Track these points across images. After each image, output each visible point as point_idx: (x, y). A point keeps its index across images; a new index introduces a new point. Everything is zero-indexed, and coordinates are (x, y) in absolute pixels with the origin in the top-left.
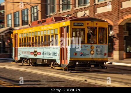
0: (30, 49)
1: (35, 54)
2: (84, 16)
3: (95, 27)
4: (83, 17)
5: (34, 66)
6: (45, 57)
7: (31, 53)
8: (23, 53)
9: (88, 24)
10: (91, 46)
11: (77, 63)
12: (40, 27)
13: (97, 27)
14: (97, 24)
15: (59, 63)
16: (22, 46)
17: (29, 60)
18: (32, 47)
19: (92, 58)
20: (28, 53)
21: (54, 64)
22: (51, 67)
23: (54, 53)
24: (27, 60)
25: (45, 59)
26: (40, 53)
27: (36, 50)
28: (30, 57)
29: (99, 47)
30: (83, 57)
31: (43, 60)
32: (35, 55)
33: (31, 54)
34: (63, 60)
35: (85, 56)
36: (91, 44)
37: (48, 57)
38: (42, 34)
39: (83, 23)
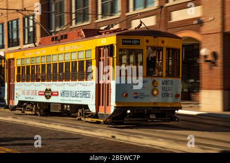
0: (38, 86)
1: (47, 94)
2: (139, 27)
3: (160, 48)
4: (138, 29)
5: (43, 116)
6: (66, 100)
7: (40, 93)
8: (23, 93)
9: (147, 41)
10: (154, 82)
11: (129, 111)
12: (57, 46)
13: (163, 48)
14: (163, 42)
15: (94, 111)
16: (23, 81)
17: (35, 106)
18: (41, 82)
19: (155, 103)
20: (34, 93)
21: (83, 112)
22: (77, 118)
23: (85, 94)
24: (30, 105)
25: (67, 104)
26: (57, 94)
27: (48, 88)
28: (36, 101)
29: (167, 82)
30: (138, 100)
31: (63, 105)
32: (48, 97)
33: (39, 95)
34: (102, 105)
35: (143, 98)
36: (152, 78)
37: (73, 101)
38: (61, 59)
39: (139, 40)
